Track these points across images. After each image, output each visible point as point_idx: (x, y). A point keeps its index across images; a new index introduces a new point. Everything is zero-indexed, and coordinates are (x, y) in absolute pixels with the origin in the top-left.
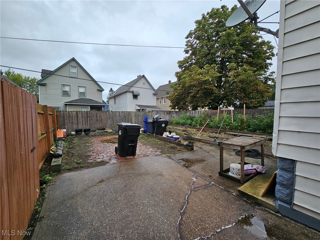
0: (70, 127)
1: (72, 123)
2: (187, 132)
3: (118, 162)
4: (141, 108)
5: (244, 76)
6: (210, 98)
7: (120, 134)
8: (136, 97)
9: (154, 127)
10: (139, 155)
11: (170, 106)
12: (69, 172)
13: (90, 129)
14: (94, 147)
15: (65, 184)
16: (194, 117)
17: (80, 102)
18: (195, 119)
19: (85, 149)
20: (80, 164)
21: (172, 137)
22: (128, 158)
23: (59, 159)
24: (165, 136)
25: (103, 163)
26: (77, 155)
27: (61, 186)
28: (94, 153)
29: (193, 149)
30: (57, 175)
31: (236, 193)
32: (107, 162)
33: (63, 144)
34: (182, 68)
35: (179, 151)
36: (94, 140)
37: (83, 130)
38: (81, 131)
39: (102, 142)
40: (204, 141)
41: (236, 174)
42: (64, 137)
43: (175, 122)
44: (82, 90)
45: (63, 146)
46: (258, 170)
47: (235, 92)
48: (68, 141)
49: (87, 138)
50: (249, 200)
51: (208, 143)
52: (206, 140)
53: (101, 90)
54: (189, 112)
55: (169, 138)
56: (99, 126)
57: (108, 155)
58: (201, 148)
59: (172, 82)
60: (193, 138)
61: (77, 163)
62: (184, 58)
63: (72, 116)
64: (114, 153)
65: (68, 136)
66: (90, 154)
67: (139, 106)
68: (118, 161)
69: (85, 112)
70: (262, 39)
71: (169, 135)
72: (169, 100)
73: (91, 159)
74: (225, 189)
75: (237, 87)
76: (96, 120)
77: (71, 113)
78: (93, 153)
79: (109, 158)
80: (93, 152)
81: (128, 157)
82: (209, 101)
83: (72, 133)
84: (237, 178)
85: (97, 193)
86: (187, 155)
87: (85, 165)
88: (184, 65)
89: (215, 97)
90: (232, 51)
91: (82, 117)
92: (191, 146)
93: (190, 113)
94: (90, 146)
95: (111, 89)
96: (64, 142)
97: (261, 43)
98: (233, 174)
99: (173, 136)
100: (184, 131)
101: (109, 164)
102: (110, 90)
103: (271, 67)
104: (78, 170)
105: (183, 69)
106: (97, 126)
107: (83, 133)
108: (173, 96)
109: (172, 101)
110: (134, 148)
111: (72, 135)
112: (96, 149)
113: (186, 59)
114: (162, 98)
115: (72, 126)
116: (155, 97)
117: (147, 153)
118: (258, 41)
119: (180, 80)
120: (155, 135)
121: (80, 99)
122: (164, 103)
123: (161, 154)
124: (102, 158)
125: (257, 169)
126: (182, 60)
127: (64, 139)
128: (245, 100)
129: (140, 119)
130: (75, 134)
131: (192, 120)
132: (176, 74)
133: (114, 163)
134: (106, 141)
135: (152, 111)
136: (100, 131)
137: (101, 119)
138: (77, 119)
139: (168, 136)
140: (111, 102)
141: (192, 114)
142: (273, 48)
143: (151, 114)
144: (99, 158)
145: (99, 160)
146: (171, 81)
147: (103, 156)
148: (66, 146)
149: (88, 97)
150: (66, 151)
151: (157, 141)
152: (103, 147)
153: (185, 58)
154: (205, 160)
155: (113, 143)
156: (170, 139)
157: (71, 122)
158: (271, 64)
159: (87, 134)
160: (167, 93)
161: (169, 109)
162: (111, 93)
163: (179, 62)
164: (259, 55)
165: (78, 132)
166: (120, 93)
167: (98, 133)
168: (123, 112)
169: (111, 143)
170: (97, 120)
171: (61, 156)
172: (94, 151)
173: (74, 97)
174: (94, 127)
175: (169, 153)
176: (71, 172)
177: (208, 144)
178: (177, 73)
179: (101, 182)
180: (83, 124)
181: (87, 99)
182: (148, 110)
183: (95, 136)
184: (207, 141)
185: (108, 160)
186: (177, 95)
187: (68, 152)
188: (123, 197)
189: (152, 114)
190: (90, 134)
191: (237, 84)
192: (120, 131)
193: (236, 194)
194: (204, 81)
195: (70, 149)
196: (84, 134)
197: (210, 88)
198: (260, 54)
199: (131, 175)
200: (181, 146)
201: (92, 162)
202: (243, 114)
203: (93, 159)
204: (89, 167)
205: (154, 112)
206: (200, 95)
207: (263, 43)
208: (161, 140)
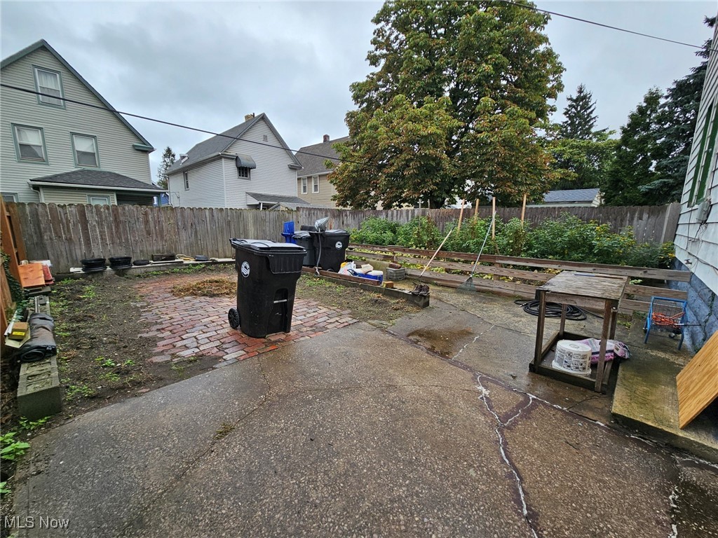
0: (64, 253)
1: (70, 240)
2: (393, 262)
3: (252, 355)
4: (262, 202)
5: (511, 129)
6: (432, 180)
7: (246, 271)
8: (246, 173)
9: (313, 250)
10: (298, 328)
11: (335, 198)
12: (96, 408)
13: (130, 258)
14: (157, 311)
15: (93, 459)
16: (397, 225)
17: (81, 181)
18: (400, 230)
19: (130, 320)
20: (127, 372)
21: (366, 275)
22: (273, 339)
23: (48, 367)
24: (348, 274)
25: (203, 363)
26: (110, 343)
27: (77, 472)
28: (163, 329)
29: (427, 304)
30: (48, 426)
31: (604, 420)
32: (217, 359)
33: (48, 306)
34: (362, 103)
35: (396, 309)
36: (148, 288)
37: (107, 261)
38: (101, 263)
39: (177, 292)
40: (439, 282)
41: (577, 368)
42: (48, 285)
43: (355, 236)
44: (84, 146)
45: (49, 313)
46: (618, 353)
47: (490, 168)
48: (64, 297)
49: (123, 284)
50: (646, 439)
51: (449, 287)
52: (444, 280)
53: (144, 149)
54: (384, 213)
55: (357, 277)
56: (155, 248)
57: (211, 334)
58: (440, 300)
59: (330, 140)
60: (410, 275)
61: (119, 372)
62: (368, 76)
63: (64, 221)
64: (227, 328)
65: (58, 279)
66: (151, 334)
67: (255, 196)
68: (247, 352)
69: (108, 208)
70: (548, 46)
71: (358, 271)
72: (331, 182)
73: (162, 353)
74: (570, 410)
75: (496, 154)
76: (145, 233)
77: (59, 209)
78: (158, 330)
79: (218, 343)
80: (159, 327)
81: (273, 337)
82: (431, 187)
83: (72, 270)
84: (582, 377)
85: (229, 484)
86: (419, 319)
87: (144, 375)
88: (367, 96)
89: (443, 177)
90: (487, 66)
91: (100, 223)
92: (425, 297)
93: (387, 216)
94: (142, 307)
95: (169, 151)
96: (50, 299)
97: (543, 54)
98: (569, 366)
99: (369, 273)
100: (386, 258)
101: (225, 363)
102: (165, 152)
103: (552, 114)
104: (125, 395)
105: (365, 105)
106: (149, 249)
107: (109, 268)
108: (342, 174)
109: (339, 186)
110: (287, 310)
111: (74, 276)
112: (167, 317)
113: (372, 79)
114: (308, 178)
115: (70, 250)
116: (295, 175)
117: (319, 320)
118: (538, 49)
119: (356, 134)
120: (319, 270)
121: (82, 171)
122: (313, 192)
123: (355, 321)
124: (195, 344)
125: (615, 351)
126: (361, 82)
127: (48, 289)
128: (509, 186)
129: (268, 229)
130: (82, 272)
131: (394, 232)
132: (348, 117)
133: (237, 360)
134: (188, 290)
135: (298, 208)
136: (160, 263)
137: (161, 231)
138: (85, 229)
139: (355, 274)
140: (176, 185)
141: (392, 219)
142: (562, 72)
143: (294, 217)
144: (186, 347)
145: (187, 353)
146: (328, 137)
147: (195, 337)
148: (61, 313)
149: (106, 165)
150: (66, 330)
151: (330, 287)
152: (186, 310)
153: (371, 76)
154: (471, 330)
155: (211, 297)
156: (364, 280)
157: (66, 239)
158: (553, 109)
159: (121, 273)
160: (329, 166)
161: (333, 205)
162: (168, 160)
163: (354, 87)
164: (539, 84)
165: (92, 267)
166: (201, 159)
167: (155, 269)
168: (221, 209)
169: (204, 295)
170: (149, 233)
171: (53, 352)
172: (161, 323)
173: (62, 165)
174: (141, 251)
175: (374, 319)
176: (103, 406)
177: (450, 290)
178: (351, 115)
179: (224, 433)
180: (104, 245)
181: (104, 173)
182: (284, 206)
183: (148, 276)
184: (446, 281)
185: (216, 350)
186: (353, 172)
187: (76, 334)
188: (325, 485)
189: (297, 216)
190: (131, 272)
191: (495, 149)
192: (245, 264)
193: (606, 425)
194: (423, 137)
195: (78, 322)
196: (113, 272)
197: (436, 156)
198: (539, 81)
199: (310, 396)
200: (397, 298)
201: (167, 362)
202: (520, 218)
203: (167, 351)
204: (161, 379)
205: (301, 212)
206: (412, 171)
207: (549, 54)
208: (338, 283)
